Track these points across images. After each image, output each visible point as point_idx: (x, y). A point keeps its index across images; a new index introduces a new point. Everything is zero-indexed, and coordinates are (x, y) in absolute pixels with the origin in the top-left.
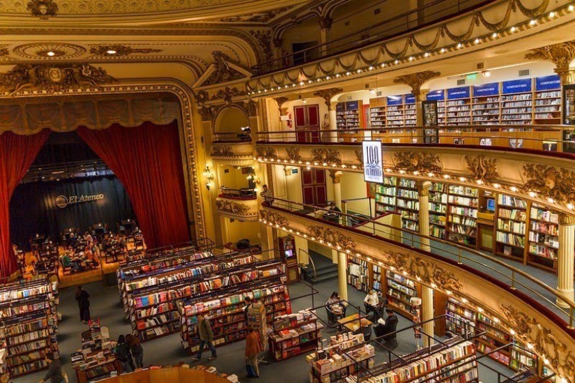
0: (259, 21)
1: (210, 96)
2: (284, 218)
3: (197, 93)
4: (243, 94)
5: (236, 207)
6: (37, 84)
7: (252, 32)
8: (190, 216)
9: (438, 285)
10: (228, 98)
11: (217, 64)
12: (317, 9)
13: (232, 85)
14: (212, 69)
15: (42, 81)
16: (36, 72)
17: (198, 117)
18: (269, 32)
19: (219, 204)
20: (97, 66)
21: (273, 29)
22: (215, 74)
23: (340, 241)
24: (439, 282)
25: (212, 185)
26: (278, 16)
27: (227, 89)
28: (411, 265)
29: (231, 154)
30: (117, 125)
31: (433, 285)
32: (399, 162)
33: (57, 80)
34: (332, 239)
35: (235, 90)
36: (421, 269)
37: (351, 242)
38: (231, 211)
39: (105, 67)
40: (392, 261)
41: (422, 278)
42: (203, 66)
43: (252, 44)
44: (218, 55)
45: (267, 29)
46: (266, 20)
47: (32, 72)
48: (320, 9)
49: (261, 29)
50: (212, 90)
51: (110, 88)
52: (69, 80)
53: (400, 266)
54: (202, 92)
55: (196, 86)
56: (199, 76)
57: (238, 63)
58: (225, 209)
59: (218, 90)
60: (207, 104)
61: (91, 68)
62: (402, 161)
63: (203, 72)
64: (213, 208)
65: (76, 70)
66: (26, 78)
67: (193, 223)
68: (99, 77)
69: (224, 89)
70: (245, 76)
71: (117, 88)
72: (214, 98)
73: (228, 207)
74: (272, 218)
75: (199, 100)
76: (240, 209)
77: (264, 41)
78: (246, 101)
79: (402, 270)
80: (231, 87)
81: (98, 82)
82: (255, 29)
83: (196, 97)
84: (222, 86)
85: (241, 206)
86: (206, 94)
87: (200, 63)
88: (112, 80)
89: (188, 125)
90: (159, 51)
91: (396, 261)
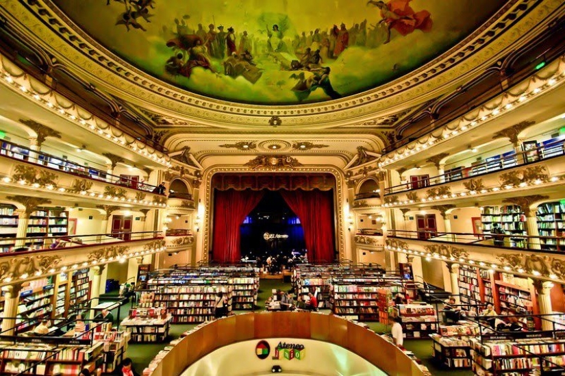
0: (388, 124)
1: (354, 174)
2: (404, 243)
3: (345, 173)
4: (375, 169)
5: (368, 240)
6: (265, 165)
7: (383, 132)
8: (337, 248)
9: (558, 275)
10: (365, 173)
11: (359, 155)
12: (428, 110)
13: (368, 165)
14: (356, 157)
15: (268, 164)
16: (266, 160)
17: (345, 187)
18: (393, 132)
19: (356, 239)
20: (294, 157)
21: (396, 130)
22: (358, 160)
23: (453, 253)
24: (559, 272)
25: (352, 227)
26: (400, 119)
27: (365, 168)
28: (526, 263)
29: (366, 205)
30: (299, 189)
31: (553, 277)
32: (505, 181)
33: (274, 164)
34: (446, 253)
35: (370, 167)
36: (538, 264)
37: (463, 253)
38: (365, 243)
39: (298, 158)
40: (506, 262)
41: (541, 272)
42: (351, 157)
43: (382, 139)
44: (361, 149)
45: (391, 130)
46: (393, 122)
47: (263, 160)
48: (430, 109)
49: (389, 130)
50: (356, 170)
51: (298, 169)
52: (280, 164)
53: (514, 266)
54: (348, 172)
55: (346, 169)
56: (348, 163)
57: (373, 151)
58: (360, 242)
59: (359, 169)
60: (352, 178)
61: (291, 158)
62: (508, 179)
63: (350, 160)
64: (352, 242)
65: (284, 159)
66: (261, 163)
67: (338, 253)
68: (295, 163)
69: (363, 168)
70: (377, 158)
71: (302, 169)
72: (356, 174)
73: (362, 240)
74: (395, 244)
75: (346, 176)
76: (371, 242)
77: (390, 137)
78: (378, 173)
79: (517, 268)
80: (367, 166)
81: (294, 166)
82: (385, 130)
83: (345, 175)
84: (361, 167)
85: (372, 239)
86: (351, 173)
87: (348, 155)
88: (300, 165)
89: (339, 192)
90: (327, 146)
91: (510, 262)
